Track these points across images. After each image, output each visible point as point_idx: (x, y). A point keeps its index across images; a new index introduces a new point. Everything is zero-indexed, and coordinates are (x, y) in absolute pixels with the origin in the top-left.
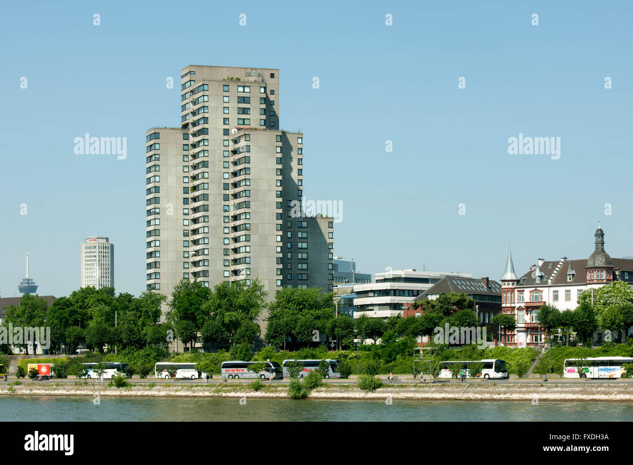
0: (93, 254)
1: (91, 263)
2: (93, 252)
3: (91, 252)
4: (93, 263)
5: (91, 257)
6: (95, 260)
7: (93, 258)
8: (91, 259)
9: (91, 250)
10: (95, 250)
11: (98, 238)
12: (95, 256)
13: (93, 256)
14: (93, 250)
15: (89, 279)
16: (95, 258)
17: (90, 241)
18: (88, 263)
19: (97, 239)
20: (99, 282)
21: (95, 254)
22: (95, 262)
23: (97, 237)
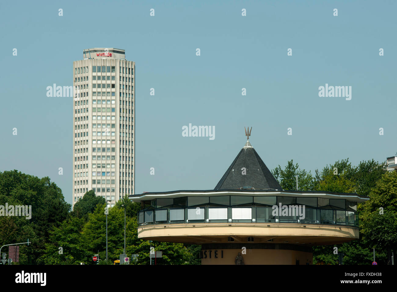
0: (109, 82)
1: (104, 98)
2: (108, 78)
3: (104, 78)
4: (109, 98)
5: (104, 86)
6: (113, 94)
7: (109, 90)
8: (104, 90)
9: (104, 74)
10: (113, 74)
11: (114, 51)
12: (113, 86)
13: (108, 86)
14: (109, 74)
15: (99, 130)
16: (113, 90)
17: (98, 55)
18: (99, 98)
19: (112, 53)
20: (120, 136)
21: (113, 82)
22: (113, 98)
23: (112, 49)
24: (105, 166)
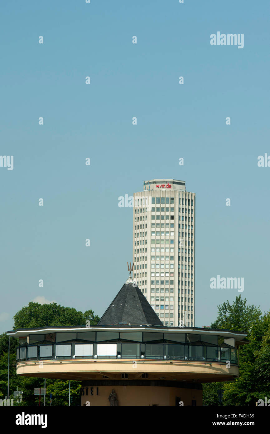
0: (168, 214)
1: (163, 230)
2: (167, 209)
3: (163, 210)
4: (168, 230)
5: (163, 218)
6: (172, 225)
7: (168, 222)
8: (163, 222)
9: (163, 206)
10: (172, 206)
11: (174, 183)
12: (172, 218)
13: (167, 217)
14: (168, 206)
15: (158, 262)
16: (172, 221)
17: (157, 187)
18: (158, 230)
19: (172, 184)
20: (179, 268)
21: (172, 214)
22: (172, 229)
23: (171, 180)
24: (163, 299)
